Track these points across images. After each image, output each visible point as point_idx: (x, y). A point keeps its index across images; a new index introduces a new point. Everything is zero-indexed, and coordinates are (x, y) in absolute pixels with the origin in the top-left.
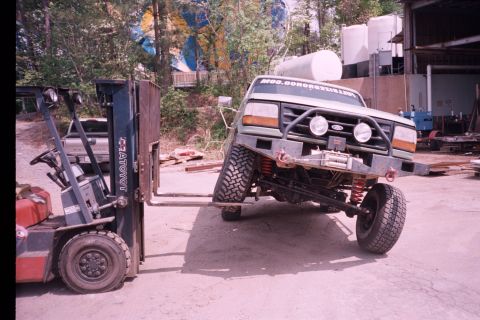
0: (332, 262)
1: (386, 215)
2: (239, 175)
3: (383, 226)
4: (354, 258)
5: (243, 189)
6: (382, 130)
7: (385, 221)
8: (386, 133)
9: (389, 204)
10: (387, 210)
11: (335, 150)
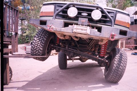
0: (89, 86)
1: (115, 62)
2: (39, 42)
3: (114, 68)
4: (101, 85)
5: (42, 49)
6: (109, 15)
7: (115, 65)
8: (111, 16)
9: (117, 57)
10: (116, 60)
11: (82, 25)
